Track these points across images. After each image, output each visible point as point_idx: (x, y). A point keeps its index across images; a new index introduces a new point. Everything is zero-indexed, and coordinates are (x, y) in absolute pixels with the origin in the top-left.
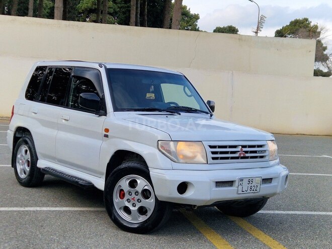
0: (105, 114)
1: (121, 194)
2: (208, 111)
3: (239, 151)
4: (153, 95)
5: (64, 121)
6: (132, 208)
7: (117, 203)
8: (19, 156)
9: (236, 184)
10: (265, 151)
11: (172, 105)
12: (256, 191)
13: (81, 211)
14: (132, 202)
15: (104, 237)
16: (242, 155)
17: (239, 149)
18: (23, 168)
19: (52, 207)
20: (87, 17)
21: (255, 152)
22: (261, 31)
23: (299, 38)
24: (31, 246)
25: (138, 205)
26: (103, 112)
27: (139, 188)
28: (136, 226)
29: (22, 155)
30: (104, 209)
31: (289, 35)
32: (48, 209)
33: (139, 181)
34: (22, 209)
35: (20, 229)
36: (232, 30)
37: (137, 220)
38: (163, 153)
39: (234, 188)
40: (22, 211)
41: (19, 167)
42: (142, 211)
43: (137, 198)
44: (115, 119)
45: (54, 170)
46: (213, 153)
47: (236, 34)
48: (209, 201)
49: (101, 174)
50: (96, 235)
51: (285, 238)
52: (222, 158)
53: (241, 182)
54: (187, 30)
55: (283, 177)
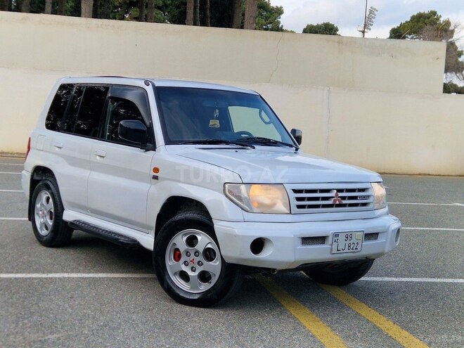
0: (154, 148)
1: (176, 255)
2: (292, 143)
3: (333, 197)
4: (217, 123)
5: (98, 157)
6: (190, 273)
7: (171, 267)
8: (38, 206)
9: (330, 240)
10: (369, 196)
11: (243, 136)
12: (356, 251)
14: (191, 265)
15: (154, 311)
16: (337, 203)
17: (333, 194)
18: (43, 221)
19: (84, 273)
20: (126, 13)
21: (355, 198)
22: (370, 29)
23: (424, 39)
24: (59, 323)
25: (199, 269)
26: (151, 145)
27: (200, 247)
28: (196, 297)
29: (42, 205)
30: (154, 276)
31: (410, 35)
32: (79, 275)
33: (199, 238)
34: (44, 276)
35: (43, 301)
36: (329, 29)
37: (198, 289)
38: (232, 200)
39: (326, 246)
40: (45, 278)
41: (38, 221)
42: (204, 277)
43: (197, 259)
44: (166, 154)
45: (85, 223)
46: (298, 199)
47: (335, 34)
48: (293, 263)
49: (150, 228)
50: (144, 309)
51: (395, 312)
52: (310, 207)
53: (336, 238)
54: (267, 29)
55: (393, 231)
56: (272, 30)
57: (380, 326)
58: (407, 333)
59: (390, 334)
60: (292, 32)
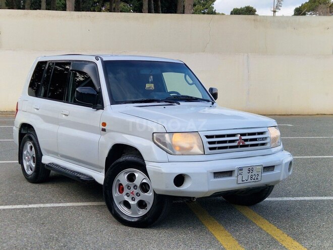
0: (102, 108)
1: (121, 189)
2: (209, 99)
3: (238, 140)
4: (152, 86)
5: (64, 116)
6: (131, 202)
7: (117, 197)
8: (25, 153)
9: (236, 173)
10: (266, 138)
11: (171, 95)
12: (257, 180)
13: (84, 206)
14: (131, 196)
15: (104, 232)
16: (241, 144)
17: (237, 138)
18: (29, 164)
19: (56, 203)
20: (103, 6)
21: (255, 140)
22: (280, 9)
23: (320, 15)
24: (29, 245)
25: (138, 199)
26: (100, 105)
27: (138, 182)
28: (136, 220)
29: (28, 152)
30: (104, 203)
31: (309, 12)
32: (52, 205)
33: (137, 175)
34: (26, 206)
35: (21, 227)
36: (249, 11)
37: (138, 214)
38: (158, 146)
39: (233, 178)
40: (26, 209)
41: (25, 164)
42: (142, 204)
43: (136, 191)
44: (112, 112)
45: (57, 165)
46: (210, 143)
47: (254, 14)
48: (207, 192)
49: (101, 168)
50: (96, 231)
51: (290, 226)
52: (220, 148)
53: (241, 172)
54: (204, 13)
55: (286, 163)
56: (208, 13)
57: (277, 238)
58: (297, 243)
59: (284, 245)
60: (223, 14)
